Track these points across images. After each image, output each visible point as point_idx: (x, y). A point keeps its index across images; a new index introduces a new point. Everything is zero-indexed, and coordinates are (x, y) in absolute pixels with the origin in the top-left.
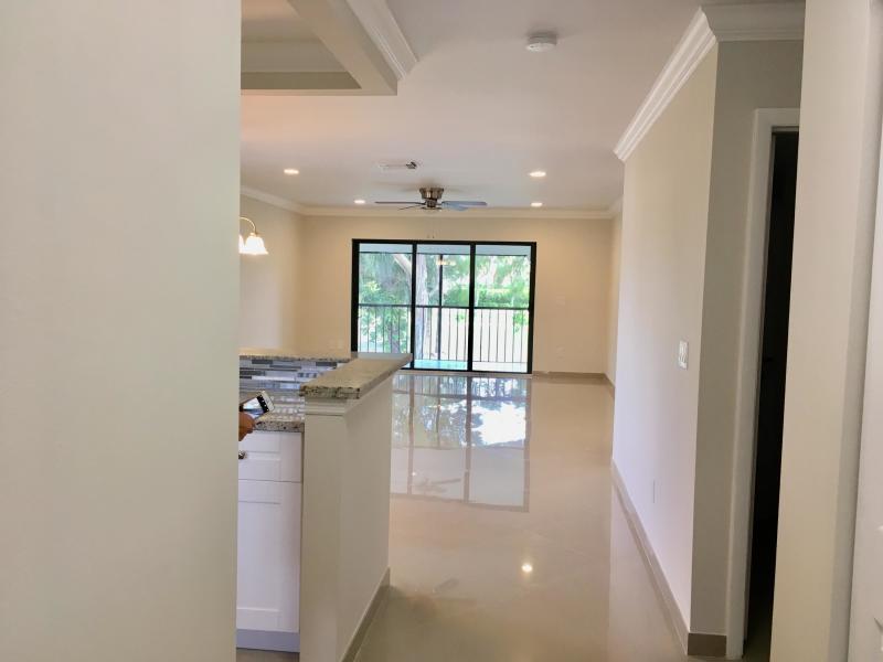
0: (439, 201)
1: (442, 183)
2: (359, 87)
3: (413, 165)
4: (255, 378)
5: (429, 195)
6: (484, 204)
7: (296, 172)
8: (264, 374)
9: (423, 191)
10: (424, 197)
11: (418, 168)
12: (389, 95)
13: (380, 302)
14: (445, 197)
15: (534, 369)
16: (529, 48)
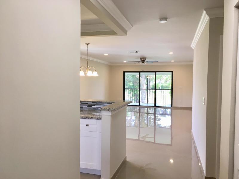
0: (145, 61)
1: (146, 56)
2: (117, 34)
3: (137, 52)
4: (92, 107)
5: (142, 59)
6: (157, 61)
7: (107, 55)
8: (94, 106)
9: (141, 58)
10: (141, 60)
11: (138, 53)
12: (125, 35)
13: (133, 88)
14: (147, 60)
15: (173, 106)
16: (160, 22)
